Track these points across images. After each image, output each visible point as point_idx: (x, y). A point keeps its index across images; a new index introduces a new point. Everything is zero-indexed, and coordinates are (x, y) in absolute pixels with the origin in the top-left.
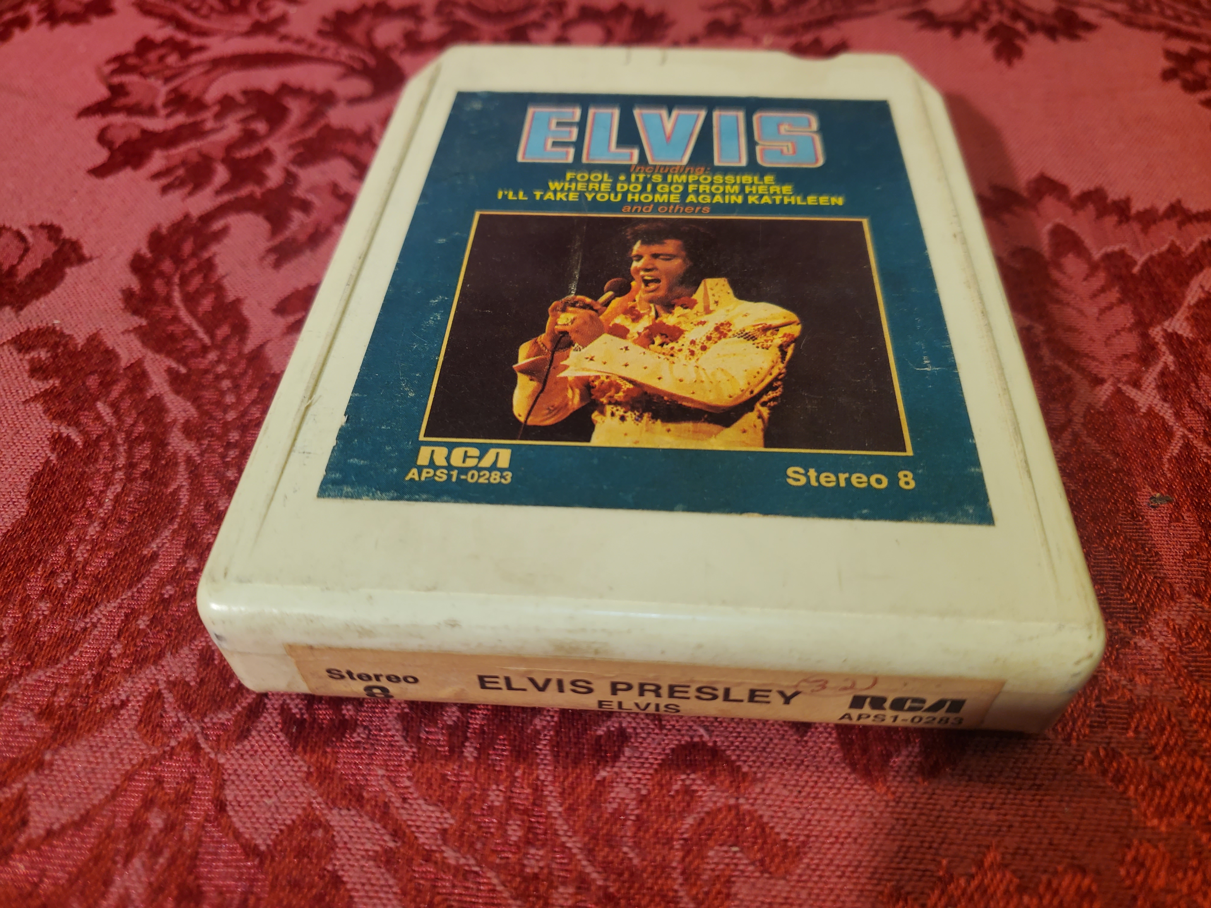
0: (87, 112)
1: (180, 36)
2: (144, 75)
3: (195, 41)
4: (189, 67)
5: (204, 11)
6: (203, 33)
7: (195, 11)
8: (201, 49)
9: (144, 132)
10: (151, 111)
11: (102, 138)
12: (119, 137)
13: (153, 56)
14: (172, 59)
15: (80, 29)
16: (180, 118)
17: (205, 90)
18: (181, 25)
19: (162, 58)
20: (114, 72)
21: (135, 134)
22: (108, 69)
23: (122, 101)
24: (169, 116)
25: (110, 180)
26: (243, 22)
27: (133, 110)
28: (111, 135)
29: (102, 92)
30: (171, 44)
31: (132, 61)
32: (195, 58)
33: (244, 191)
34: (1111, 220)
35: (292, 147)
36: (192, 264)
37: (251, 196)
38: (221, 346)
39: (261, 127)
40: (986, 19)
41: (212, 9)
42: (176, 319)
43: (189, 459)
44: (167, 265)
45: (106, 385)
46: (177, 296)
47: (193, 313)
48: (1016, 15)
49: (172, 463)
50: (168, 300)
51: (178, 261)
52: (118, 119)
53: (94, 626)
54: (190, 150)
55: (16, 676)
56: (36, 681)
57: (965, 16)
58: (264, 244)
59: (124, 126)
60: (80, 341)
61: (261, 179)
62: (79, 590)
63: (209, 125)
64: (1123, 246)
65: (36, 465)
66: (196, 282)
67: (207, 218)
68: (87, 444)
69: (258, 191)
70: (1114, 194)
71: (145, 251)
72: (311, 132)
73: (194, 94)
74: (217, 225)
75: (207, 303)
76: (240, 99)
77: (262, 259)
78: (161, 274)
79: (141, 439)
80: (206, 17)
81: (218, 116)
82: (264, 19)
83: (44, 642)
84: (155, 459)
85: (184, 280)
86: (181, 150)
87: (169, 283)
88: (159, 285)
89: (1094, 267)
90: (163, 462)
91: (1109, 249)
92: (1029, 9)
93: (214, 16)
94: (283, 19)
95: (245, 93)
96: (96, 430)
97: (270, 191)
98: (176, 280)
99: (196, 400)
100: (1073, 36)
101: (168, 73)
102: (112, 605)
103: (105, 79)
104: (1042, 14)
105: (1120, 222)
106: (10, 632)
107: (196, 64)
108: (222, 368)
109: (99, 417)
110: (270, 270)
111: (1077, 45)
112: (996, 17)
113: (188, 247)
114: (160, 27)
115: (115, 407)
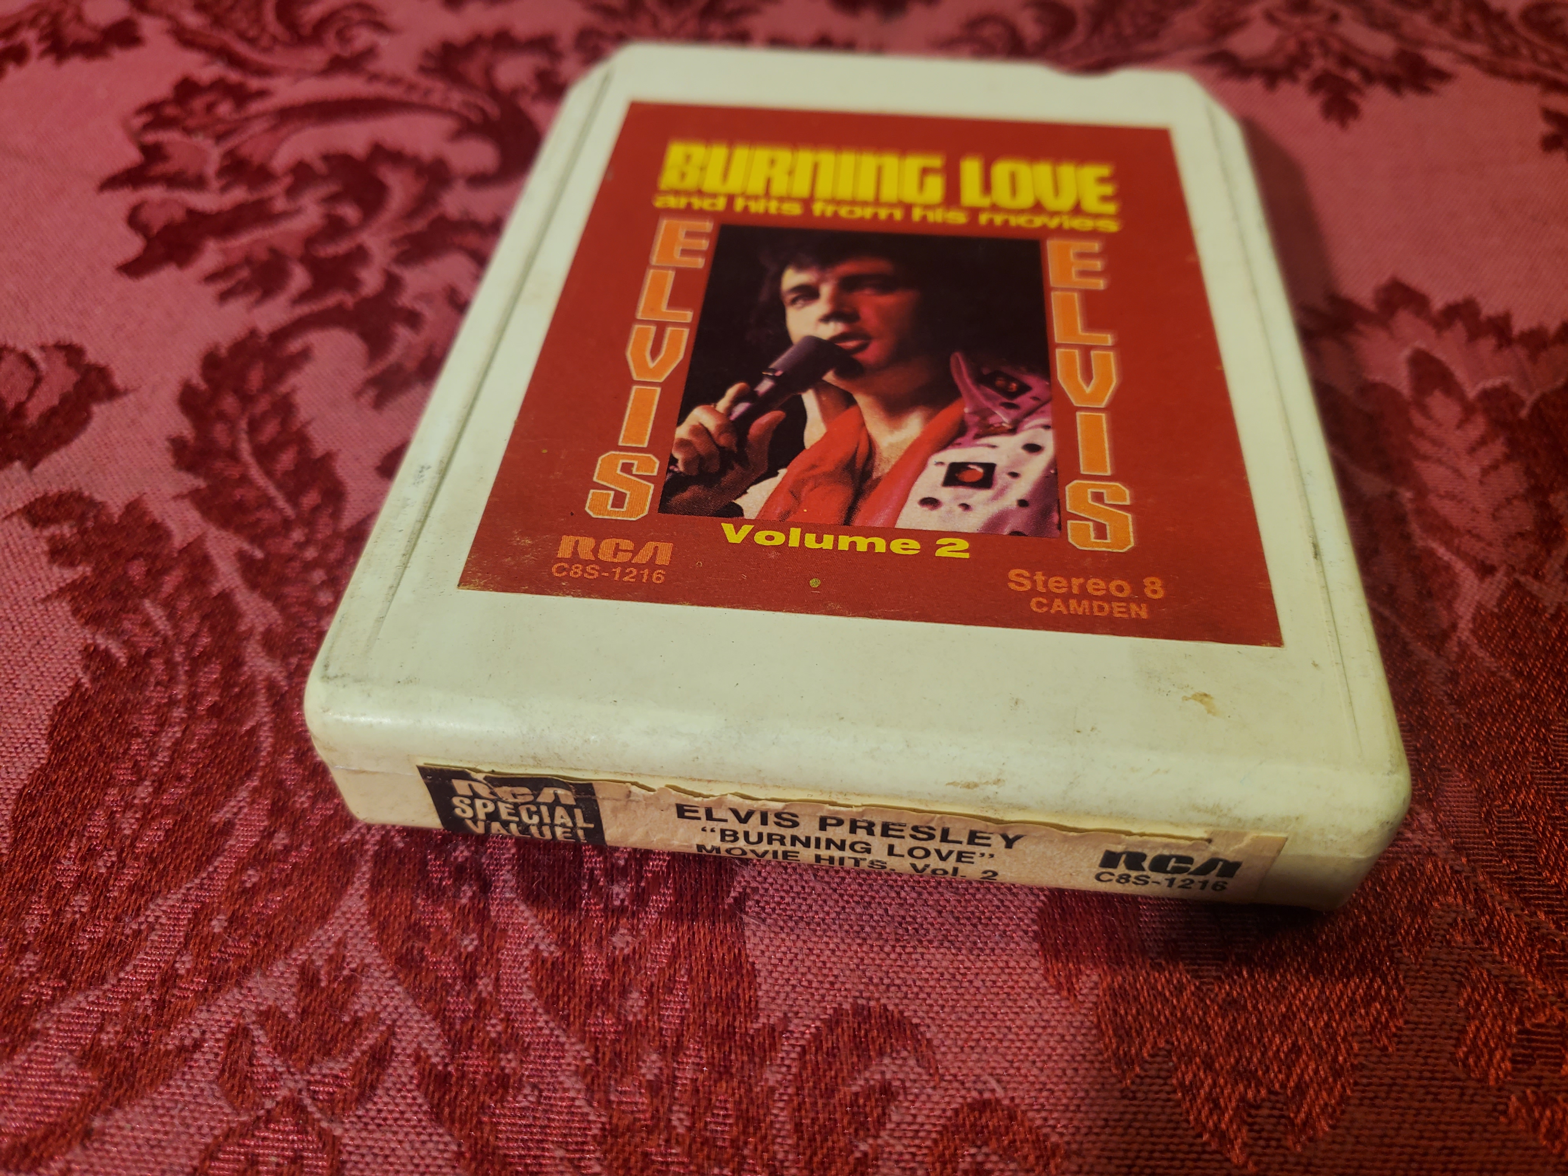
0: (112, 183)
1: (234, 76)
2: (188, 131)
3: (255, 83)
4: (248, 119)
5: (265, 41)
6: (264, 72)
7: (252, 42)
8: (262, 94)
9: (192, 213)
10: (198, 183)
11: (134, 220)
12: (157, 220)
13: (198, 103)
14: (225, 109)
15: (97, 65)
16: (239, 194)
17: (272, 155)
18: (234, 61)
19: (210, 108)
20: (147, 127)
21: (179, 215)
22: (138, 122)
23: (160, 168)
24: (224, 189)
25: (147, 281)
26: (317, 57)
27: (174, 181)
28: (145, 215)
29: (131, 156)
30: (221, 86)
31: (170, 111)
32: (255, 107)
33: (331, 300)
34: (1487, 345)
35: (394, 242)
36: (263, 405)
37: (340, 308)
38: (309, 521)
39: (350, 212)
40: (1307, 66)
41: (275, 39)
42: (244, 480)
43: (271, 686)
44: (229, 403)
45: (155, 575)
46: (245, 448)
47: (269, 474)
48: (1346, 61)
49: (248, 691)
50: (233, 455)
51: (246, 399)
52: (155, 193)
53: (151, 928)
54: (256, 241)
55: (47, 1003)
56: (74, 1009)
57: (1279, 61)
58: (359, 373)
59: (163, 203)
60: (116, 509)
61: (353, 284)
62: (128, 876)
63: (280, 204)
64: (1507, 379)
65: (63, 690)
66: (270, 430)
67: (281, 335)
68: (132, 660)
69: (349, 300)
70: (1490, 308)
71: (197, 380)
72: (420, 225)
73: (257, 159)
74: (295, 346)
75: (287, 459)
76: (320, 167)
77: (358, 394)
78: (222, 416)
79: (206, 657)
80: (266, 50)
81: (292, 192)
82: (346, 53)
83: (84, 952)
84: (225, 684)
85: (254, 427)
86: (243, 241)
87: (232, 429)
88: (220, 432)
89: (1468, 410)
90: (237, 690)
91: (1489, 384)
92: (1362, 52)
93: (278, 48)
94: (370, 52)
95: (327, 158)
96: (145, 643)
97: (366, 301)
98: (243, 424)
99: (278, 599)
100: (1422, 89)
101: (220, 128)
102: (174, 898)
103: (135, 136)
104: (1380, 59)
105: (1500, 346)
106: (36, 935)
107: (258, 116)
108: (311, 553)
109: (147, 623)
110: (370, 413)
111: (1428, 102)
112: (1319, 64)
113: (255, 377)
114: (206, 64)
115: (169, 605)
